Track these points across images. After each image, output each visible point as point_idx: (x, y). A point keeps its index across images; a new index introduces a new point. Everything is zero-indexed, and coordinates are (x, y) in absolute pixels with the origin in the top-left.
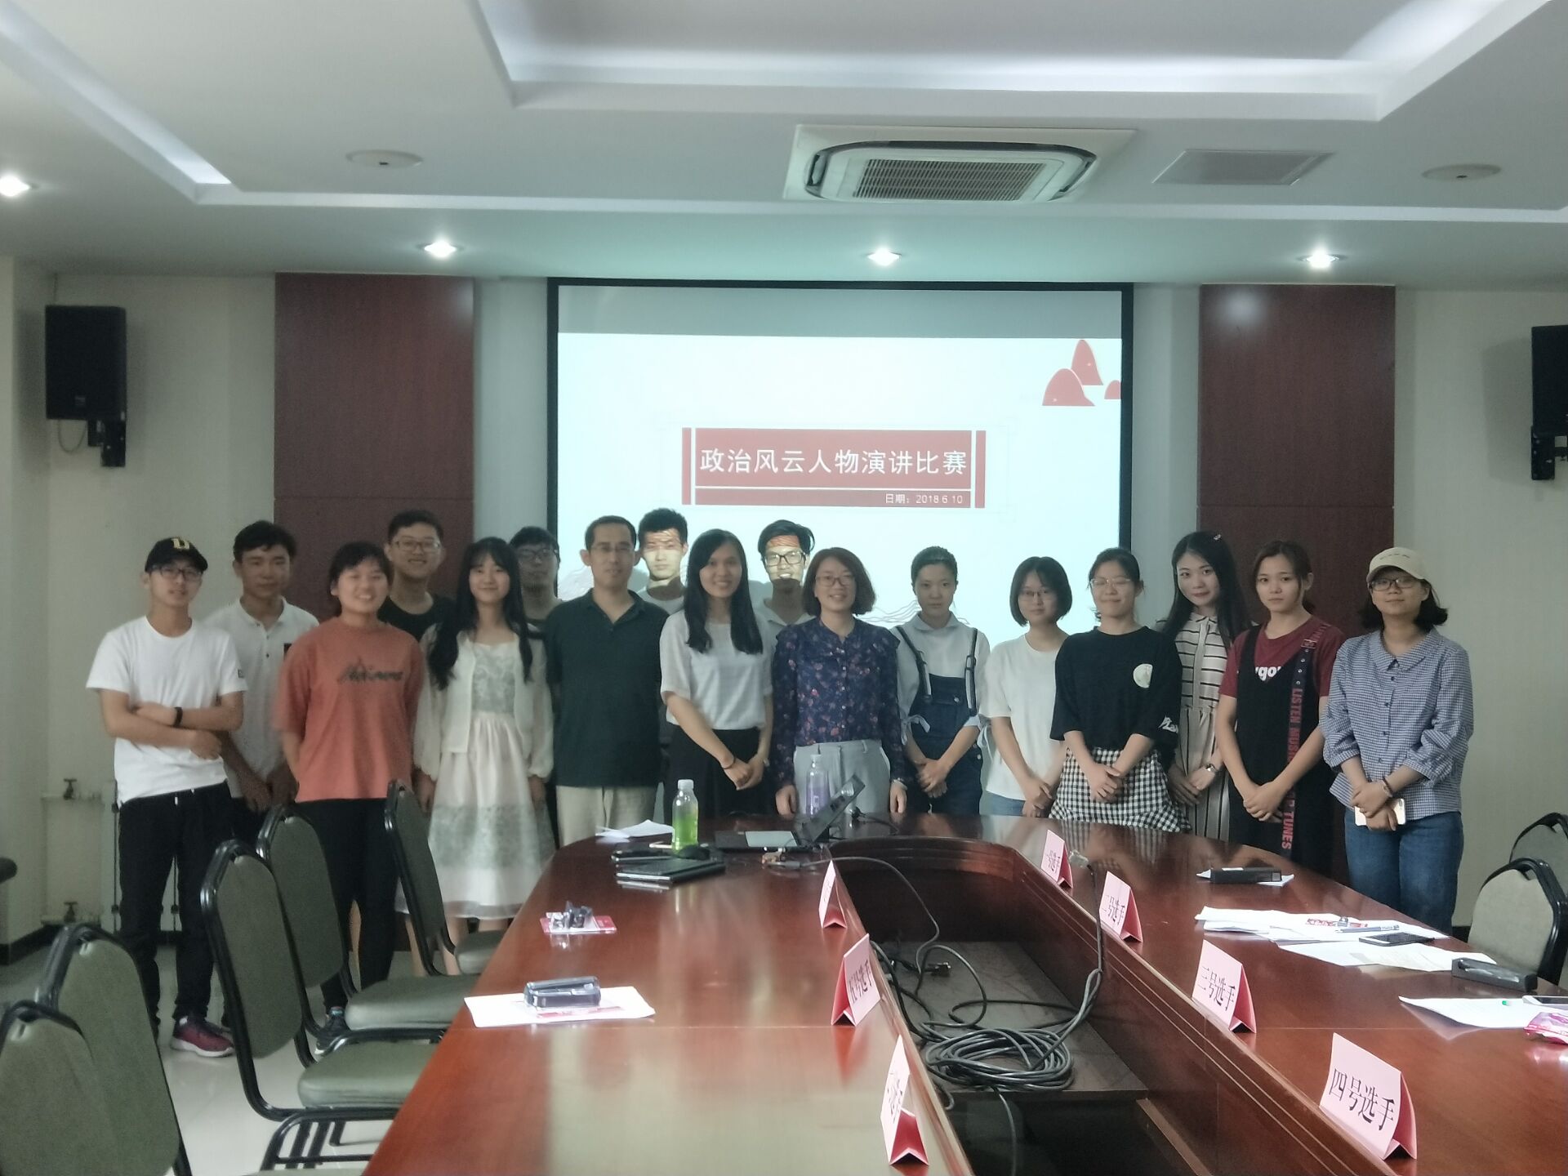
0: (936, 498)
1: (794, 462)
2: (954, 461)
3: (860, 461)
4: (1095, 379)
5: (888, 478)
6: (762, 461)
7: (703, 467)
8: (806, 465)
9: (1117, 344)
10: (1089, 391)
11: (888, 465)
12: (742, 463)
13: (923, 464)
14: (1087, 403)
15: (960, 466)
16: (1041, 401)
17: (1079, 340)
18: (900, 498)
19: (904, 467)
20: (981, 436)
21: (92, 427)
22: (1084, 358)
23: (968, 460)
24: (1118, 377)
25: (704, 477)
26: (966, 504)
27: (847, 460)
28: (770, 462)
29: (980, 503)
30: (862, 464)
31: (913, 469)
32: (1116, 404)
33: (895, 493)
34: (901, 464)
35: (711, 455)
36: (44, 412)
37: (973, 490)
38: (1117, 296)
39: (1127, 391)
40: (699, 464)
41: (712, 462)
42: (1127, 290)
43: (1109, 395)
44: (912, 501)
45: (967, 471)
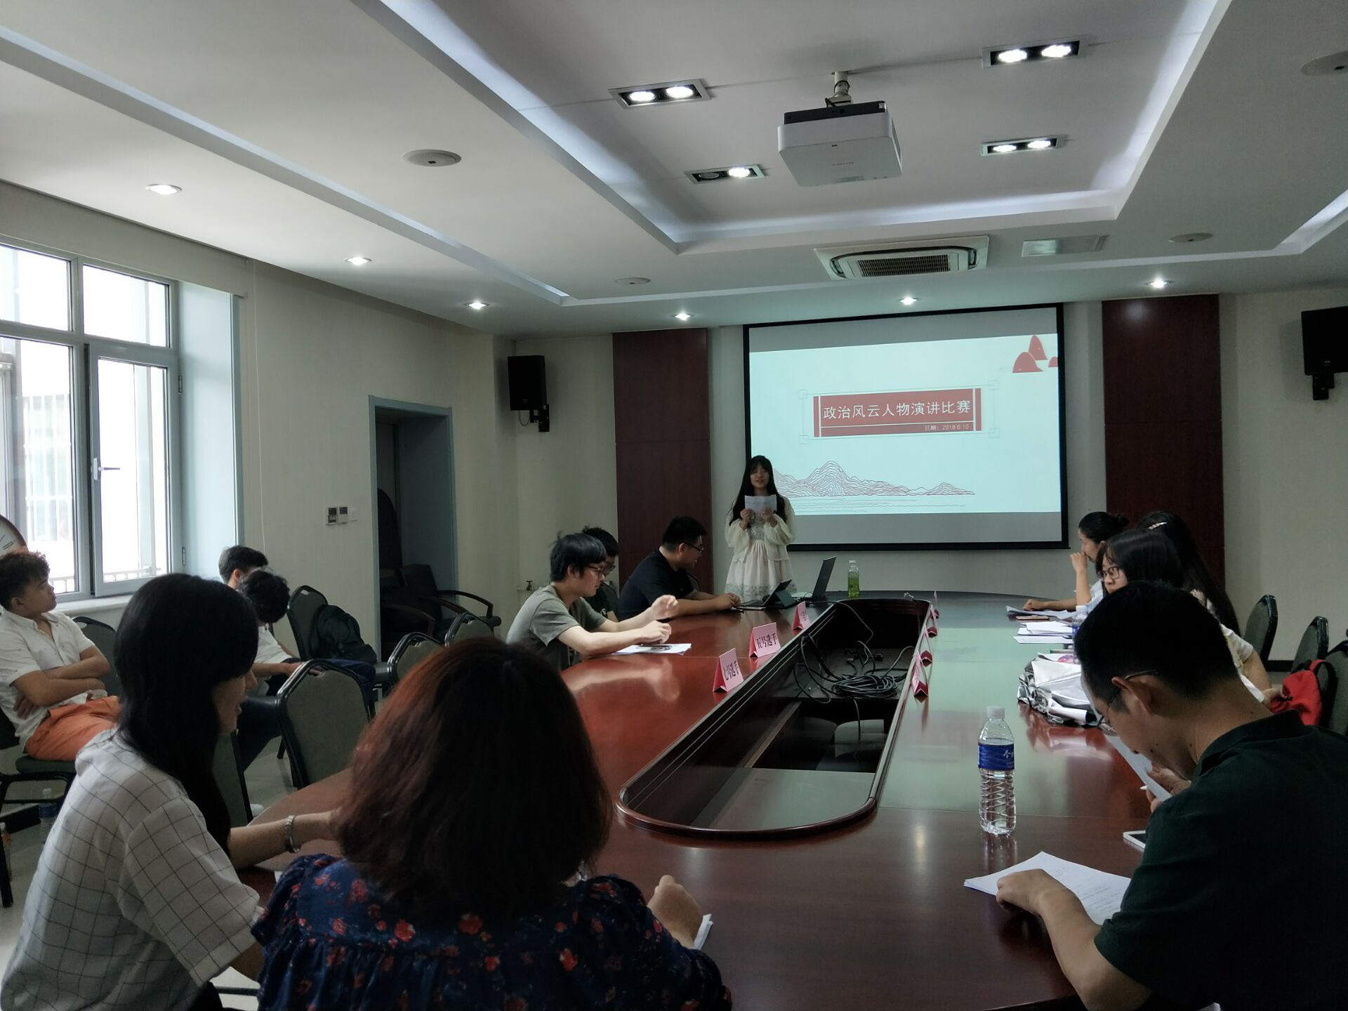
0: (954, 426)
1: (873, 411)
2: (963, 405)
3: (910, 408)
4: (1043, 357)
5: (926, 417)
6: (856, 412)
7: (825, 417)
8: (881, 412)
9: (1055, 337)
10: (1040, 363)
11: (926, 410)
12: (845, 413)
13: (946, 408)
14: (1039, 370)
15: (967, 409)
16: (1012, 369)
17: (1031, 336)
18: (933, 428)
19: (935, 411)
20: (978, 391)
21: (531, 414)
22: (1036, 346)
23: (971, 405)
24: (1056, 355)
25: (825, 422)
26: (971, 429)
27: (903, 408)
28: (860, 412)
29: (979, 428)
30: (911, 410)
31: (940, 411)
32: (1056, 370)
33: (930, 425)
34: (933, 409)
35: (829, 410)
36: (509, 408)
37: (974, 421)
38: (1053, 311)
39: (1061, 362)
40: (822, 415)
41: (829, 414)
42: (1060, 307)
43: (1051, 365)
44: (940, 429)
45: (971, 411)
